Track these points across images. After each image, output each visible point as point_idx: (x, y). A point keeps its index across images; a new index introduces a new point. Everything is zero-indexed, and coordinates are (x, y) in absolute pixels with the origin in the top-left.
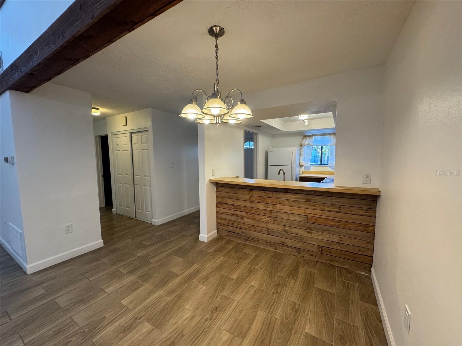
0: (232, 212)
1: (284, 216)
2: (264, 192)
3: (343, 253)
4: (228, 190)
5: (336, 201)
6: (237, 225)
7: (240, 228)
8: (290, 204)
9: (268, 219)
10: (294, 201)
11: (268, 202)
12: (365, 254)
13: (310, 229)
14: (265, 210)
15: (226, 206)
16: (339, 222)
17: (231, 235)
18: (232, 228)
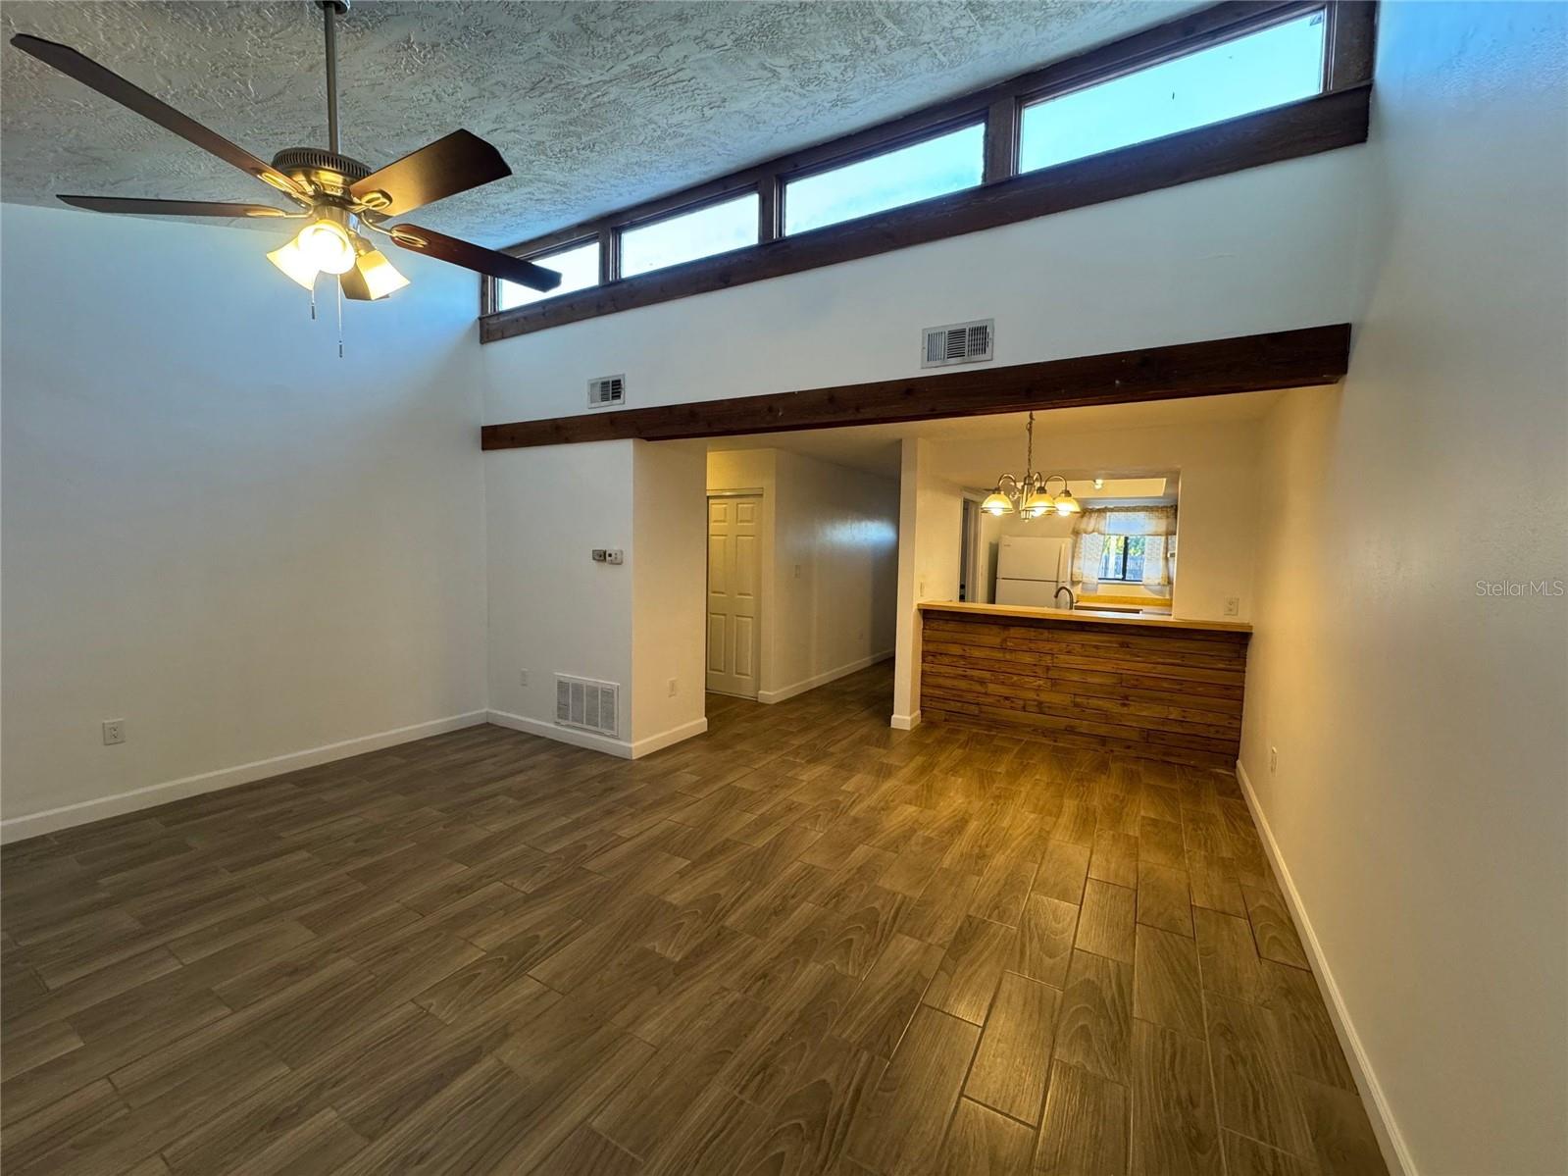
0: (960, 671)
1: (1076, 677)
2: (1033, 629)
3: (1189, 738)
4: (951, 626)
5: (1178, 645)
6: (969, 697)
7: (978, 704)
8: (1086, 653)
9: (1041, 682)
10: (1096, 647)
11: (1042, 650)
12: (1227, 737)
13: (1126, 698)
14: (1035, 665)
15: (946, 660)
16: (1180, 682)
17: (956, 719)
18: (959, 704)
